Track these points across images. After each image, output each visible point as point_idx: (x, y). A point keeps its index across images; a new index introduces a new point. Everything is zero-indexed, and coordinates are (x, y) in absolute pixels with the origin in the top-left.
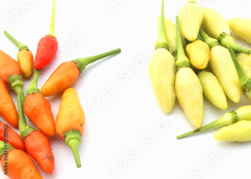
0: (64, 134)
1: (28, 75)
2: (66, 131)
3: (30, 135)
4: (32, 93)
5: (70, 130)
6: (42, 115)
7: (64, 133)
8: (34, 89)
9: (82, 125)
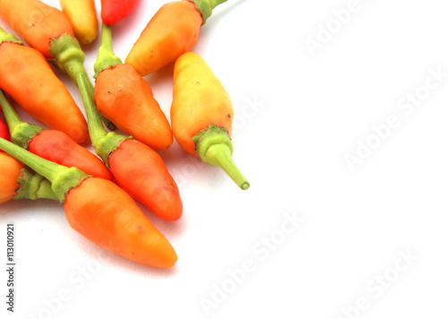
0: (194, 138)
1: (90, 39)
2: (200, 130)
3: (119, 148)
4: (108, 66)
5: (207, 127)
6: (140, 105)
7: (193, 135)
8: (111, 59)
9: (229, 116)
